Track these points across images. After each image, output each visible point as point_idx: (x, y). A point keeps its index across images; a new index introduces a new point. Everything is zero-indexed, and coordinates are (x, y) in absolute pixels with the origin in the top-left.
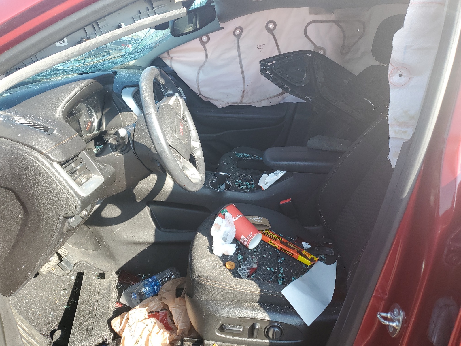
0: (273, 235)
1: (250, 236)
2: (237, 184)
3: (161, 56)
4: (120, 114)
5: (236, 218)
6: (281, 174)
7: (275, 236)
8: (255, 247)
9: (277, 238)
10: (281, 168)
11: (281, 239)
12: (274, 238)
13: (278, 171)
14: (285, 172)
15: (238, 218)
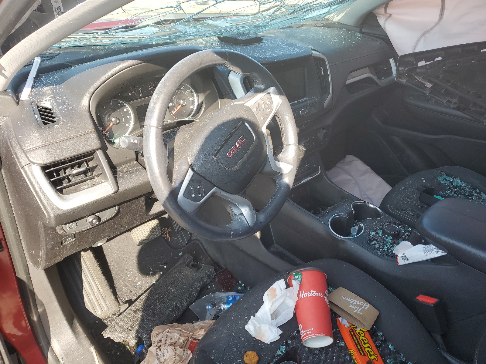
0: (365, 344)
1: (308, 331)
2: (373, 233)
3: (374, 12)
4: (219, 100)
5: (306, 294)
6: (435, 253)
7: (368, 347)
8: (320, 348)
9: (368, 351)
10: (440, 245)
11: (373, 357)
12: (363, 349)
13: (432, 247)
14: (444, 253)
15: (308, 296)
